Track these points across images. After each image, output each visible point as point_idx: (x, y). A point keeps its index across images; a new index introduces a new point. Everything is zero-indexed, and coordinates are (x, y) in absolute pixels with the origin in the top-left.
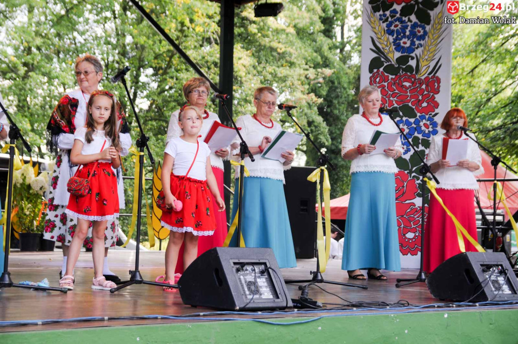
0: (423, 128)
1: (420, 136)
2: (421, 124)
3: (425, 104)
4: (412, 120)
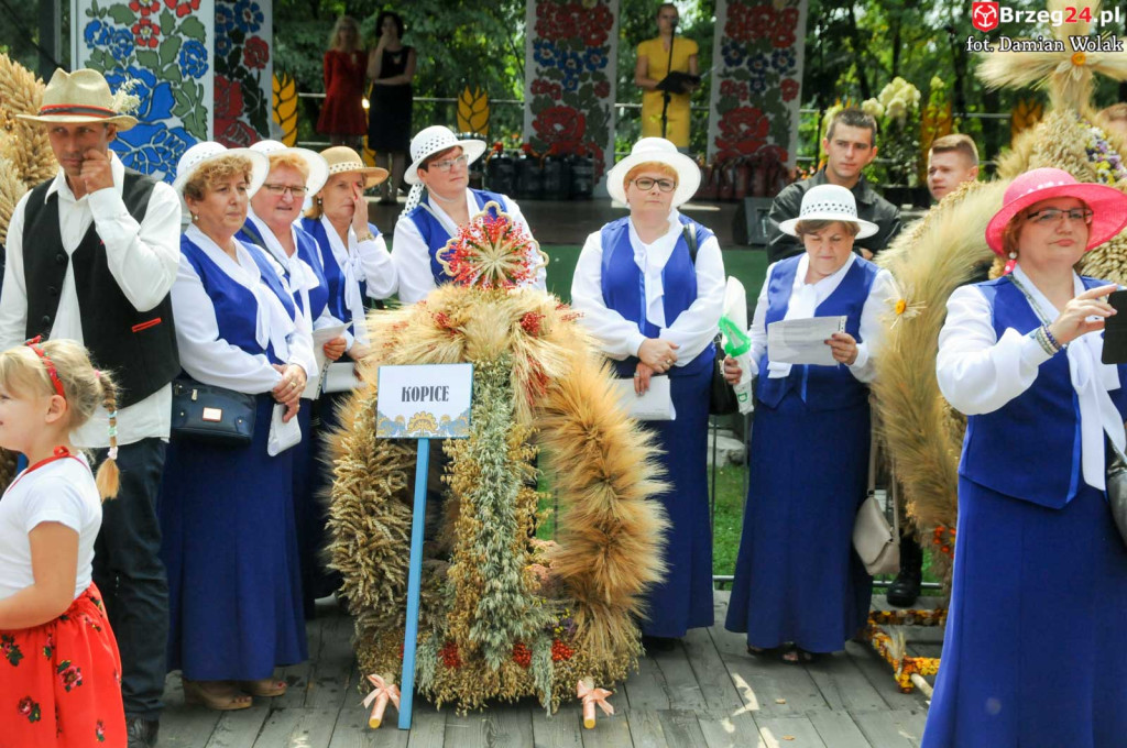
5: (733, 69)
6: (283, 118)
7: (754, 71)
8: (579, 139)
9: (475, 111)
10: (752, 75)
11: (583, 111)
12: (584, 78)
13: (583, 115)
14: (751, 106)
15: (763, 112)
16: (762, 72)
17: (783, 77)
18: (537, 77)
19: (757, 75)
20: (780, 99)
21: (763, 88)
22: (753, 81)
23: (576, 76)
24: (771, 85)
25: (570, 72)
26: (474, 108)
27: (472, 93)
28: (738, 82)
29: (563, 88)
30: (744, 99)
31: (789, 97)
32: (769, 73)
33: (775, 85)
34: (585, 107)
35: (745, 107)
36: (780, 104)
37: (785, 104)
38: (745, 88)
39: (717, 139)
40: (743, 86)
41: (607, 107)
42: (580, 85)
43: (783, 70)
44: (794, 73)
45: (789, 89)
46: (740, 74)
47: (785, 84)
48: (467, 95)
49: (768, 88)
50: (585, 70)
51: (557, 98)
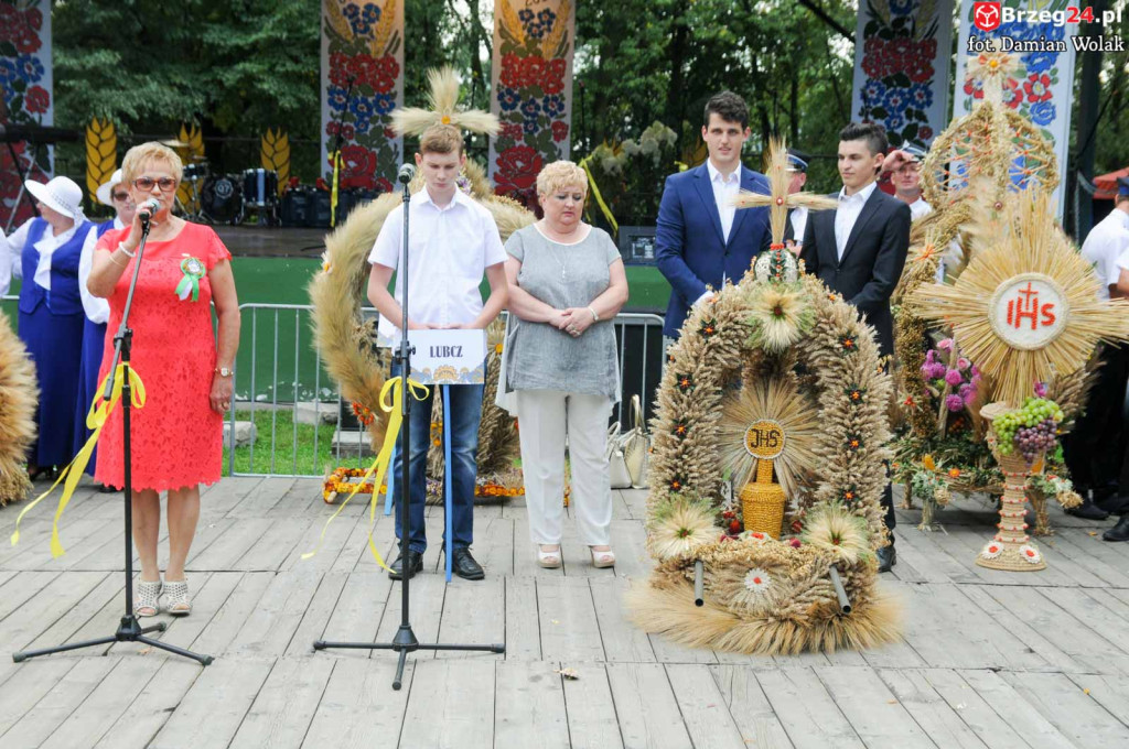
0: (917, 98)
1: (914, 108)
2: (915, 93)
3: (919, 72)
4: (906, 90)
5: (509, 112)
6: (104, 155)
7: (528, 114)
8: (371, 174)
9: (277, 149)
10: (525, 117)
11: (373, 149)
12: (374, 120)
13: (374, 153)
14: (525, 145)
15: (536, 152)
16: (534, 115)
17: (553, 120)
18: (331, 120)
19: (530, 118)
20: (552, 139)
21: (536, 129)
22: (526, 123)
23: (366, 119)
24: (543, 126)
25: (362, 116)
26: (276, 146)
27: (274, 133)
28: (513, 124)
29: (355, 129)
30: (519, 139)
31: (559, 137)
32: (542, 117)
33: (547, 127)
34: (376, 146)
35: (521, 147)
36: (552, 144)
37: (555, 143)
38: (520, 130)
39: (495, 174)
40: (517, 128)
41: (396, 146)
42: (371, 127)
43: (553, 114)
44: (564, 115)
45: (560, 130)
46: (515, 117)
47: (555, 126)
48: (269, 134)
49: (541, 129)
50: (375, 113)
51: (351, 138)
